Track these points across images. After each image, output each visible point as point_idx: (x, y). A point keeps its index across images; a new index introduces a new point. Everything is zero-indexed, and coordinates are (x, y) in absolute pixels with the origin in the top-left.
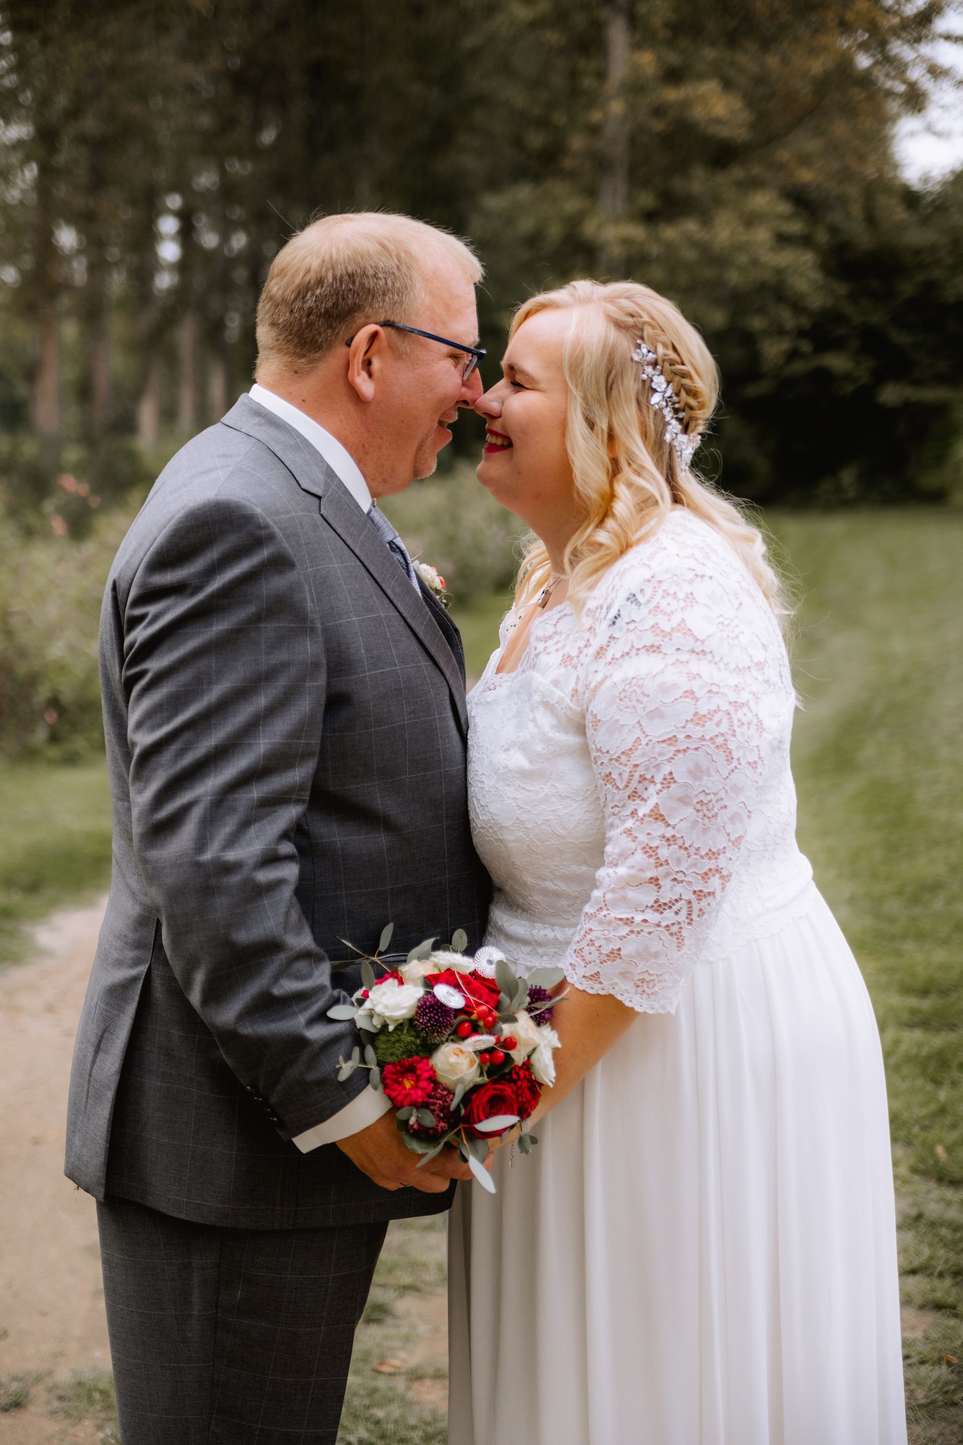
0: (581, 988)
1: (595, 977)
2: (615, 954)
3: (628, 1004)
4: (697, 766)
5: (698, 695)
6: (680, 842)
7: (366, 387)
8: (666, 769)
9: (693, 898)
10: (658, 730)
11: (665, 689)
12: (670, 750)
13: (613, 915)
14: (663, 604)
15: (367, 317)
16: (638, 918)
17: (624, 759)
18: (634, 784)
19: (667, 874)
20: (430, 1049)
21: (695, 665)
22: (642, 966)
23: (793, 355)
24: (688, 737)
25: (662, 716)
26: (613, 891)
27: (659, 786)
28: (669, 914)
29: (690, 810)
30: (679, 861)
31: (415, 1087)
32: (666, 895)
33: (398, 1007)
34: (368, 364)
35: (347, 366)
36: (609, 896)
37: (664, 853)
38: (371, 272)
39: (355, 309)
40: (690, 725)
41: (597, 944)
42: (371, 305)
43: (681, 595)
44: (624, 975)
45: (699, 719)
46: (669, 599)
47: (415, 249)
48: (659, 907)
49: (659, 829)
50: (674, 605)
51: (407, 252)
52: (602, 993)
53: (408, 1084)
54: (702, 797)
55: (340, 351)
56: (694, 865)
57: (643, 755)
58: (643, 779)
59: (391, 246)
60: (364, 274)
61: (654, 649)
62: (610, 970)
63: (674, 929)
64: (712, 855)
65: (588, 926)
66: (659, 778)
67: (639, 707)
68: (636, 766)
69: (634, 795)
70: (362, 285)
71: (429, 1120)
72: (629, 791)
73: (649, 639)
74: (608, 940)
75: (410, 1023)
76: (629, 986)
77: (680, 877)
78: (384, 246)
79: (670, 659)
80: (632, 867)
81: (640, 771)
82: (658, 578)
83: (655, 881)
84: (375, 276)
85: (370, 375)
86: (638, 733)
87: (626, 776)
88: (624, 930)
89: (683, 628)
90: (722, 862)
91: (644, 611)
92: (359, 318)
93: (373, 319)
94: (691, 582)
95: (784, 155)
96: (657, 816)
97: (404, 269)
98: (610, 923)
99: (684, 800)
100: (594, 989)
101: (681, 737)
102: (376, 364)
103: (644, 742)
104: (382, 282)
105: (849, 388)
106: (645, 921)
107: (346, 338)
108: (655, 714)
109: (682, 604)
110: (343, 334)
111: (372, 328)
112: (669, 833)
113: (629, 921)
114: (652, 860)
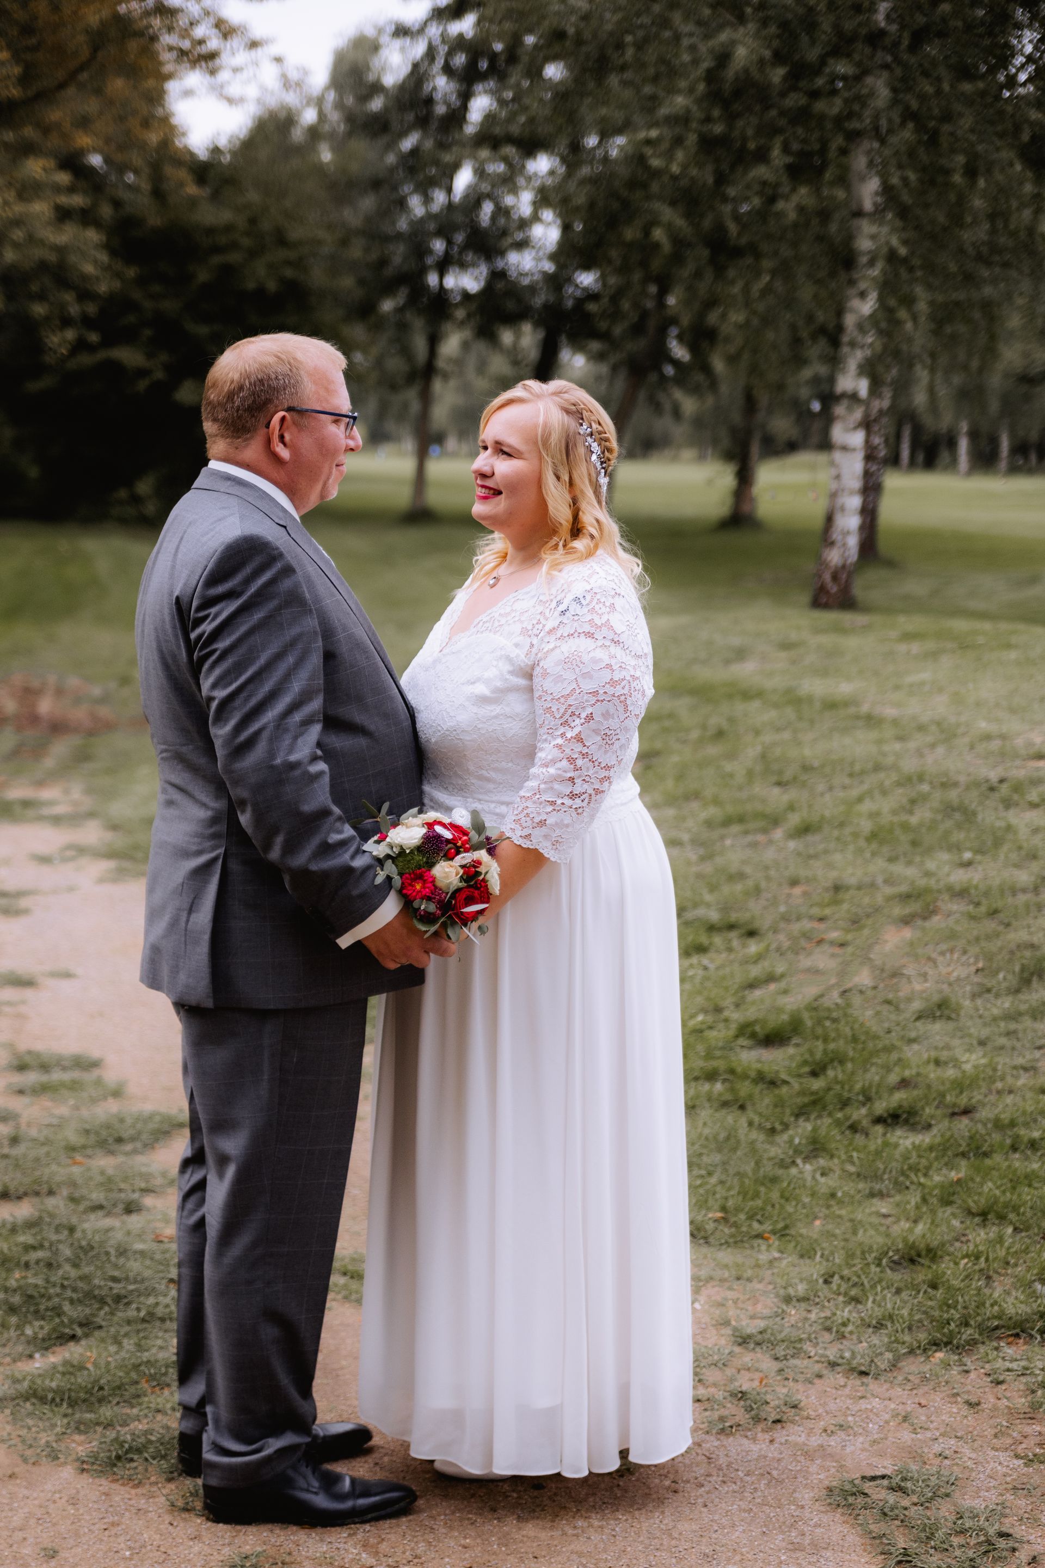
0: (518, 843)
1: (528, 837)
2: (542, 823)
3: (546, 855)
4: (607, 712)
5: (614, 668)
6: (590, 757)
7: (284, 453)
8: (589, 710)
9: (593, 793)
10: (588, 686)
11: (595, 661)
12: (593, 701)
13: (543, 798)
14: (597, 608)
15: (276, 407)
16: (559, 802)
17: (562, 700)
18: (567, 716)
19: (579, 777)
20: (431, 865)
21: (614, 650)
22: (558, 832)
23: (80, 346)
24: (605, 693)
25: (591, 677)
26: (545, 783)
27: (583, 721)
28: (578, 801)
29: (599, 738)
30: (588, 769)
31: (423, 887)
32: (578, 789)
33: (411, 838)
34: (282, 438)
35: (268, 441)
36: (542, 786)
37: (580, 762)
38: (273, 376)
39: (268, 401)
40: (607, 686)
41: (531, 816)
42: (277, 398)
43: (608, 604)
44: (546, 837)
45: (613, 683)
46: (601, 605)
47: (299, 356)
48: (573, 796)
49: (578, 747)
50: (603, 610)
51: (295, 359)
52: (531, 847)
53: (418, 887)
54: (607, 731)
55: (263, 431)
56: (597, 772)
57: (575, 700)
58: (573, 714)
59: (283, 357)
60: (269, 378)
61: (590, 635)
62: (537, 833)
63: (580, 811)
64: (608, 768)
65: (525, 805)
66: (583, 715)
67: (577, 670)
68: (570, 705)
69: (565, 723)
70: (269, 386)
71: (432, 908)
72: (562, 720)
73: (587, 628)
74: (539, 813)
75: (419, 849)
76: (548, 844)
77: (587, 779)
78: (278, 357)
79: (599, 643)
80: (560, 769)
81: (572, 709)
82: (595, 590)
83: (572, 779)
84: (277, 378)
85: (285, 445)
86: (575, 686)
87: (562, 711)
88: (550, 809)
89: (608, 625)
90: (612, 773)
91: (585, 610)
92: (271, 408)
93: (280, 408)
94: (613, 597)
95: (55, 115)
96: (579, 739)
97: (294, 370)
98: (541, 803)
99: (596, 731)
100: (526, 844)
101: (601, 692)
102: (287, 437)
103: (578, 691)
104: (282, 382)
105: (142, 385)
106: (563, 804)
107: (265, 422)
108: (586, 675)
109: (608, 609)
110: (263, 421)
111: (281, 414)
112: (585, 750)
113: (553, 803)
114: (572, 766)
